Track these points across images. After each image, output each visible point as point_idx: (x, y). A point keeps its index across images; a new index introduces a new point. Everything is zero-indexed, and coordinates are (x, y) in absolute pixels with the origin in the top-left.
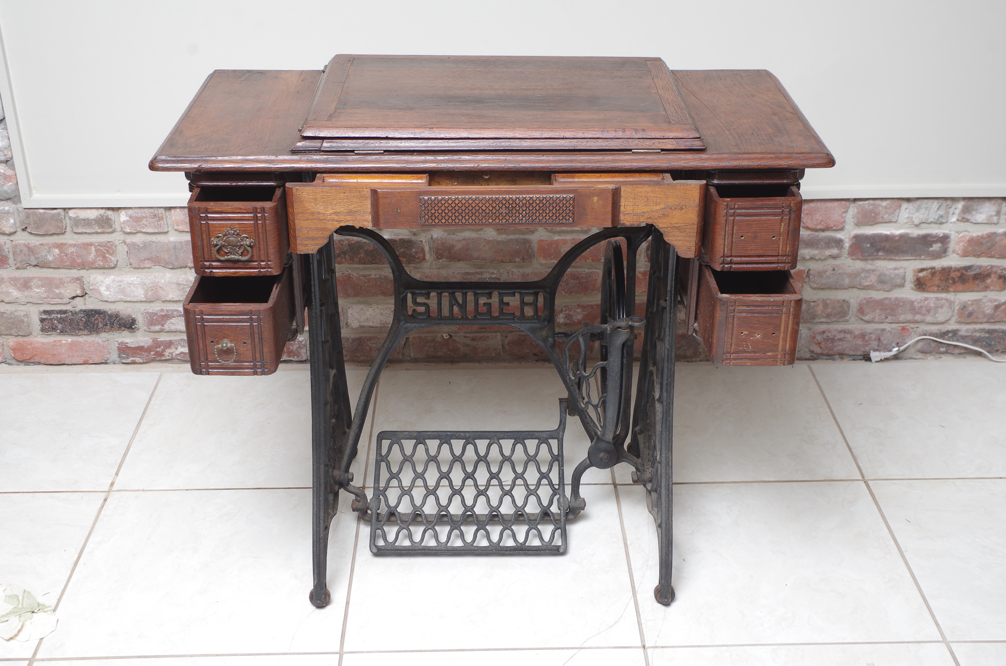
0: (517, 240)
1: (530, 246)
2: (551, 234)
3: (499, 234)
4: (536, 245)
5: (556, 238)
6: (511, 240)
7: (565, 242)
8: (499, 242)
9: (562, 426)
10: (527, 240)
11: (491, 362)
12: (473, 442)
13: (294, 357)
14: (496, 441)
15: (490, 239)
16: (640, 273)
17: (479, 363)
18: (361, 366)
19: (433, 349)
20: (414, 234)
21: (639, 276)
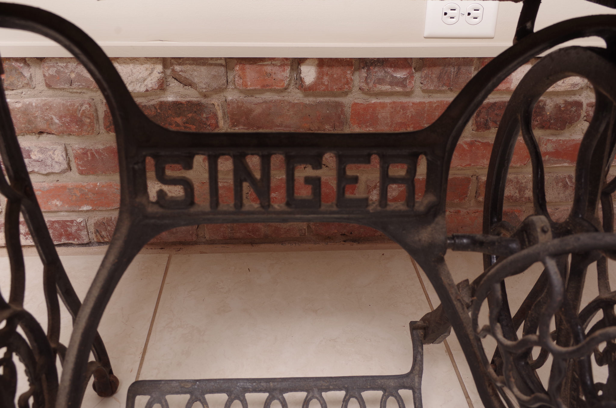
0: (327, 103)
1: (342, 110)
2: (366, 97)
3: (306, 96)
4: (350, 110)
5: (374, 100)
6: (320, 103)
7: (383, 106)
8: (305, 106)
9: (417, 368)
10: (339, 103)
11: (295, 243)
12: (280, 397)
13: (74, 240)
14: (317, 396)
15: (296, 102)
16: (466, 143)
17: (282, 244)
18: (151, 249)
19: (231, 230)
20: (205, 96)
21: (465, 146)
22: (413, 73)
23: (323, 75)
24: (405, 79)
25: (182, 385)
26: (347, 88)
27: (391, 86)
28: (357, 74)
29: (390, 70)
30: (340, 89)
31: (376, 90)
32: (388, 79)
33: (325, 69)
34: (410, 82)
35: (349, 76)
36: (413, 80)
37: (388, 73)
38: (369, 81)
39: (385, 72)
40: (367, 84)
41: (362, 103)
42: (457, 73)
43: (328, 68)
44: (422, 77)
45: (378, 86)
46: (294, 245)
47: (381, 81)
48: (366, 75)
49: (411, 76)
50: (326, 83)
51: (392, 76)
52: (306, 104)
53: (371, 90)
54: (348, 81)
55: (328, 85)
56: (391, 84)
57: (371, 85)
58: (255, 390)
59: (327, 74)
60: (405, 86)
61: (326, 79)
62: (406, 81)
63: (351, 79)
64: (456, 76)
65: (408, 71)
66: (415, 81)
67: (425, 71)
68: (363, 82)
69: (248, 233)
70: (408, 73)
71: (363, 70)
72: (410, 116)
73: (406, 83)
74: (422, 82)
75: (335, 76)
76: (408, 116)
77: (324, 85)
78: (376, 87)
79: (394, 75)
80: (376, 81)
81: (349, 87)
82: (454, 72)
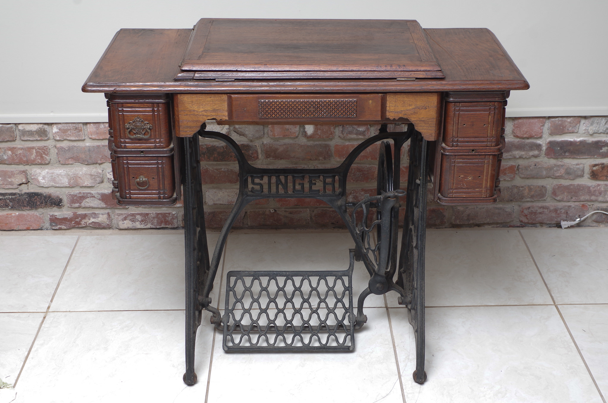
0: (320, 145)
1: (329, 149)
2: (343, 141)
3: (308, 141)
4: (334, 149)
5: (347, 143)
6: (316, 145)
9: (351, 268)
10: (327, 145)
11: (303, 229)
12: (291, 278)
13: (169, 225)
14: (307, 278)
15: (303, 144)
16: (404, 167)
17: (295, 229)
18: (215, 231)
19: (264, 220)
20: (251, 141)
21: (404, 169)
22: (369, 128)
23: (318, 130)
24: (364, 131)
25: (250, 273)
26: (331, 137)
28: (337, 129)
29: (355, 126)
30: (328, 137)
31: (348, 137)
32: (355, 131)
34: (367, 133)
35: (332, 130)
36: (369, 132)
37: (355, 128)
38: (344, 132)
39: (353, 128)
40: (343, 134)
41: (341, 144)
42: (394, 128)
43: (320, 126)
44: (374, 130)
45: (349, 135)
46: (302, 230)
47: (350, 133)
48: (342, 130)
50: (320, 134)
51: (357, 130)
52: (308, 145)
53: (345, 137)
54: (332, 133)
55: (320, 135)
56: (356, 134)
57: (345, 135)
58: (280, 276)
59: (320, 129)
60: (364, 135)
61: (319, 132)
62: (365, 132)
63: (334, 132)
64: (394, 129)
65: (366, 127)
66: (371, 132)
67: (376, 127)
68: (340, 133)
69: (274, 222)
70: (366, 128)
71: (340, 127)
72: (369, 152)
73: (365, 134)
74: (375, 133)
75: (324, 130)
76: (368, 152)
77: (318, 135)
78: (348, 136)
79: (358, 129)
80: (348, 133)
81: (333, 136)
82: (393, 127)
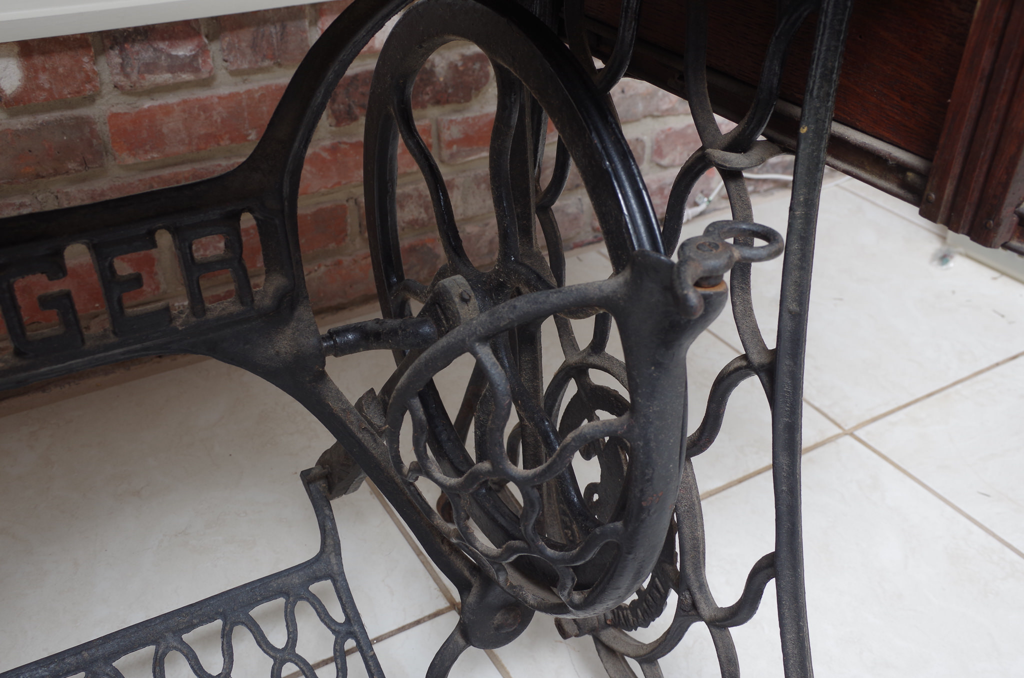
0: (60, 124)
1: (92, 131)
2: (132, 99)
3: (13, 115)
4: (106, 128)
5: (147, 104)
6: (45, 125)
7: (167, 110)
8: (17, 134)
10: (83, 118)
11: (69, 383)
16: (325, 149)
17: (44, 391)
21: (325, 155)
22: (206, 45)
23: (36, 72)
24: (195, 57)
26: (90, 90)
27: (172, 73)
28: (102, 61)
29: (162, 45)
30: (78, 93)
31: (147, 84)
32: (164, 61)
33: (38, 60)
34: (204, 61)
35: (87, 67)
36: (209, 57)
37: (161, 51)
38: (128, 70)
39: (155, 50)
40: (127, 76)
41: (127, 111)
42: (282, 35)
43: (42, 58)
44: (224, 51)
45: (148, 76)
46: (67, 386)
47: (151, 67)
48: (120, 61)
49: (203, 50)
50: (47, 86)
51: (169, 56)
52: (18, 130)
53: (137, 85)
54: (88, 76)
55: (51, 89)
56: (171, 69)
57: (134, 77)
59: (44, 69)
60: (197, 70)
61: (44, 79)
62: (197, 60)
63: (94, 72)
64: (281, 40)
65: (196, 42)
66: (213, 57)
67: (227, 39)
68: (117, 74)
70: (198, 46)
71: (112, 52)
72: (219, 120)
73: (198, 64)
74: (226, 58)
75: (61, 70)
76: (216, 121)
77: (44, 90)
78: (144, 78)
79: (174, 53)
80: (142, 69)
81: (94, 86)
82: (276, 33)
